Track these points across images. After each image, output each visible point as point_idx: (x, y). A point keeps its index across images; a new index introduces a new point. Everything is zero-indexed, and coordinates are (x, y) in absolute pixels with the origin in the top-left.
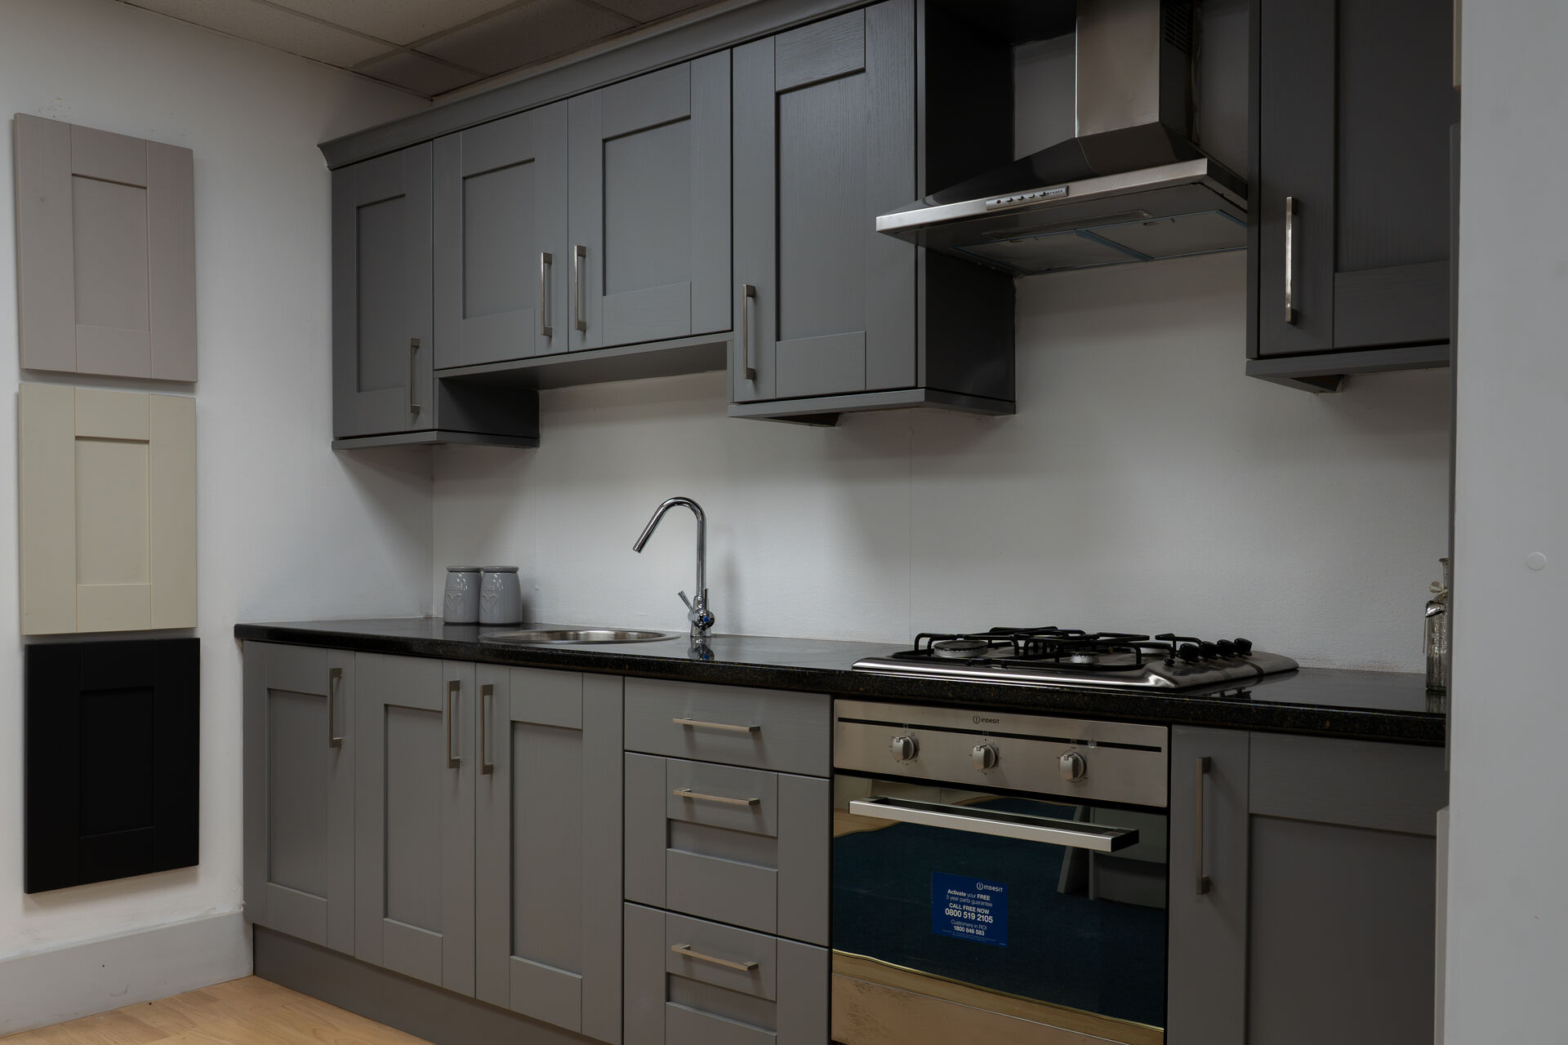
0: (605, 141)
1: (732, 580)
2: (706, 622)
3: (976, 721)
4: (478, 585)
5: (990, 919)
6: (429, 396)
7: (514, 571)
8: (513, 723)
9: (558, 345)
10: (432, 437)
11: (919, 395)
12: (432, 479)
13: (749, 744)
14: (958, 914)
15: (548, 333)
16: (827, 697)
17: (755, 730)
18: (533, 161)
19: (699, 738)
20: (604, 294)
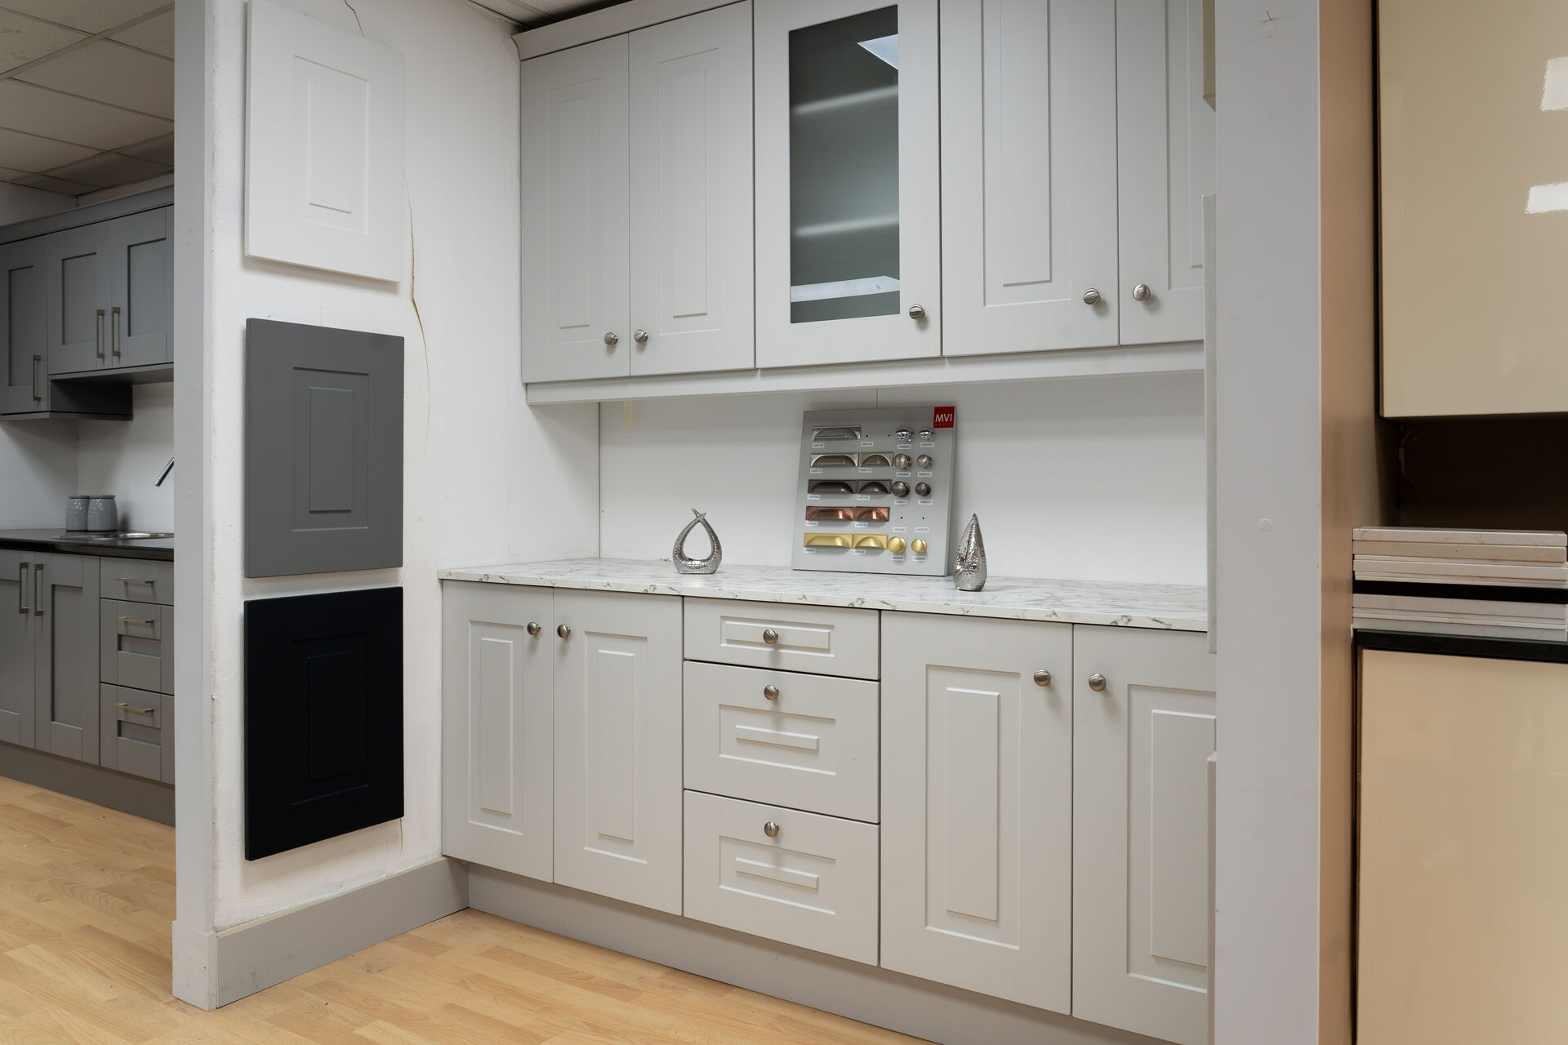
0: (129, 247)
4: (87, 505)
6: (44, 391)
7: (112, 498)
8: (54, 586)
9: (108, 365)
10: (47, 415)
12: (77, 439)
15: (102, 357)
17: (152, 583)
18: (95, 253)
19: (131, 588)
20: (129, 335)
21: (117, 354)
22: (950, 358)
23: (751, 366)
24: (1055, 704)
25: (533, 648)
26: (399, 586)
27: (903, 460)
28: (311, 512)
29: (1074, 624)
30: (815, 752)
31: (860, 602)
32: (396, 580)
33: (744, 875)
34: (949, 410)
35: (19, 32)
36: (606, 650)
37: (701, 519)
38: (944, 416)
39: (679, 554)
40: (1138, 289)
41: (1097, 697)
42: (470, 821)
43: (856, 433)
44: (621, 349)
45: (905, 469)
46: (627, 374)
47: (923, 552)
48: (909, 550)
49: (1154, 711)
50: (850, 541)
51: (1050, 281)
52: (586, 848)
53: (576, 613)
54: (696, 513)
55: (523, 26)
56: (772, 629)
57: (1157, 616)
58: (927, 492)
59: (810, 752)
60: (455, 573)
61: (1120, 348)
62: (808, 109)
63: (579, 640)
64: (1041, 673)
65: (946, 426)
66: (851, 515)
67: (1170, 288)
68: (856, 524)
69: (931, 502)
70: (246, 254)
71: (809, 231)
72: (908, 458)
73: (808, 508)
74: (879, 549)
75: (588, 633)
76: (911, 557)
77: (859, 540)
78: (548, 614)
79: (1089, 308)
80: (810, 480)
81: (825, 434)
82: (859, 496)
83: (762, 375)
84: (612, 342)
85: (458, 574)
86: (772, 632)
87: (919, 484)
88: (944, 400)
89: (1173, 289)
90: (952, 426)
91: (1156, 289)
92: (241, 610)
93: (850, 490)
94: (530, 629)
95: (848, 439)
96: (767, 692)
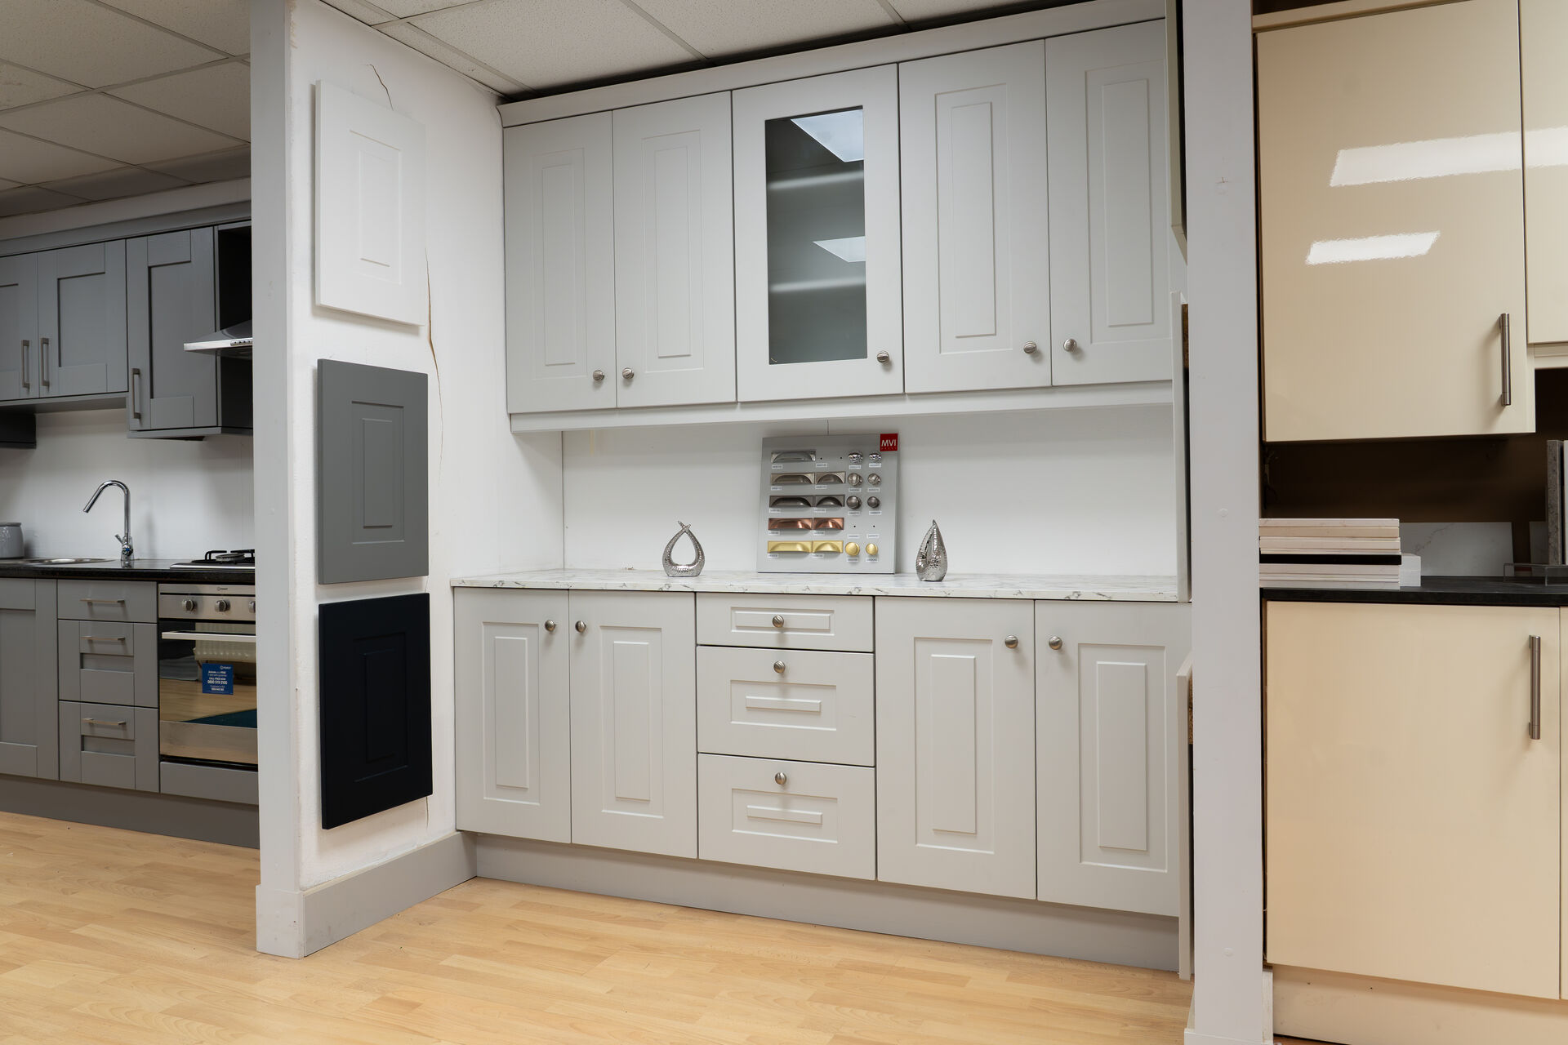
0: (59, 279)
1: (150, 527)
2: (128, 552)
3: (219, 589)
5: (226, 683)
7: (18, 525)
9: (33, 393)
11: (218, 430)
13: (119, 610)
14: (213, 682)
15: (27, 386)
16: (155, 583)
17: (122, 602)
18: (17, 285)
19: (96, 609)
20: (60, 366)
21: (47, 384)
22: (910, 394)
23: (734, 400)
24: (1020, 662)
25: (548, 642)
26: (423, 592)
27: (854, 478)
28: (365, 527)
29: (1035, 600)
30: (818, 713)
31: (857, 590)
32: (420, 587)
33: (754, 819)
34: (894, 437)
35: (20, 84)
36: (622, 641)
37: (686, 530)
38: (889, 442)
39: (668, 560)
40: (1067, 342)
41: (1054, 654)
42: (485, 798)
43: (812, 456)
44: (607, 384)
45: (855, 486)
46: (614, 406)
47: (874, 555)
48: (863, 554)
49: (1098, 663)
50: (809, 546)
51: (995, 334)
52: (603, 811)
53: (591, 611)
54: (681, 524)
55: (507, 98)
56: (779, 615)
57: (1100, 591)
58: (876, 505)
59: (814, 713)
60: (468, 581)
61: (1052, 388)
62: (781, 185)
63: (594, 635)
64: (1010, 638)
65: (891, 450)
66: (810, 524)
67: (1091, 342)
68: (814, 532)
69: (881, 512)
70: (317, 303)
71: (782, 288)
72: (859, 477)
73: (770, 520)
74: (836, 553)
75: (603, 627)
76: (864, 558)
77: (817, 546)
78: (562, 612)
79: (1028, 356)
80: (771, 497)
81: (785, 455)
82: (815, 509)
83: (742, 408)
84: (599, 378)
85: (471, 582)
86: (779, 618)
87: (870, 498)
88: (888, 428)
89: (1094, 343)
90: (896, 450)
91: (1080, 343)
92: (316, 612)
93: (808, 504)
94: (547, 626)
95: (804, 461)
96: (777, 667)
